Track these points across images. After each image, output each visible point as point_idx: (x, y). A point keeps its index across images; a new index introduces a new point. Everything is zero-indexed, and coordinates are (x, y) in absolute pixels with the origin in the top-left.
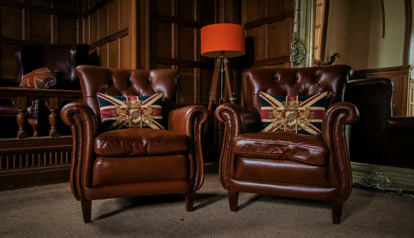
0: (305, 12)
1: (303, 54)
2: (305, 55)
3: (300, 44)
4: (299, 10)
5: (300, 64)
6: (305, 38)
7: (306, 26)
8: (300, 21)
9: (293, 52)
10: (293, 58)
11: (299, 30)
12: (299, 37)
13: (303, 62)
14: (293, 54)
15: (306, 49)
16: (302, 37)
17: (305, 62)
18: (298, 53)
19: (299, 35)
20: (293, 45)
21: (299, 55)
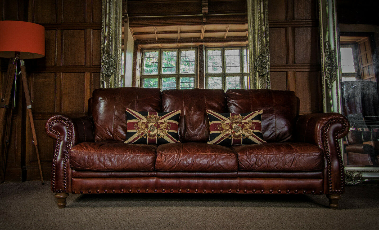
0: (114, 28)
1: (113, 67)
2: (116, 69)
3: (111, 58)
4: (109, 26)
5: (110, 76)
6: (114, 52)
7: (116, 42)
8: (109, 36)
9: (106, 65)
10: (106, 70)
11: (109, 44)
12: (109, 50)
13: (113, 74)
14: (104, 67)
15: (116, 63)
16: (113, 51)
17: (115, 74)
18: (109, 66)
19: (109, 49)
20: (105, 58)
21: (110, 68)
